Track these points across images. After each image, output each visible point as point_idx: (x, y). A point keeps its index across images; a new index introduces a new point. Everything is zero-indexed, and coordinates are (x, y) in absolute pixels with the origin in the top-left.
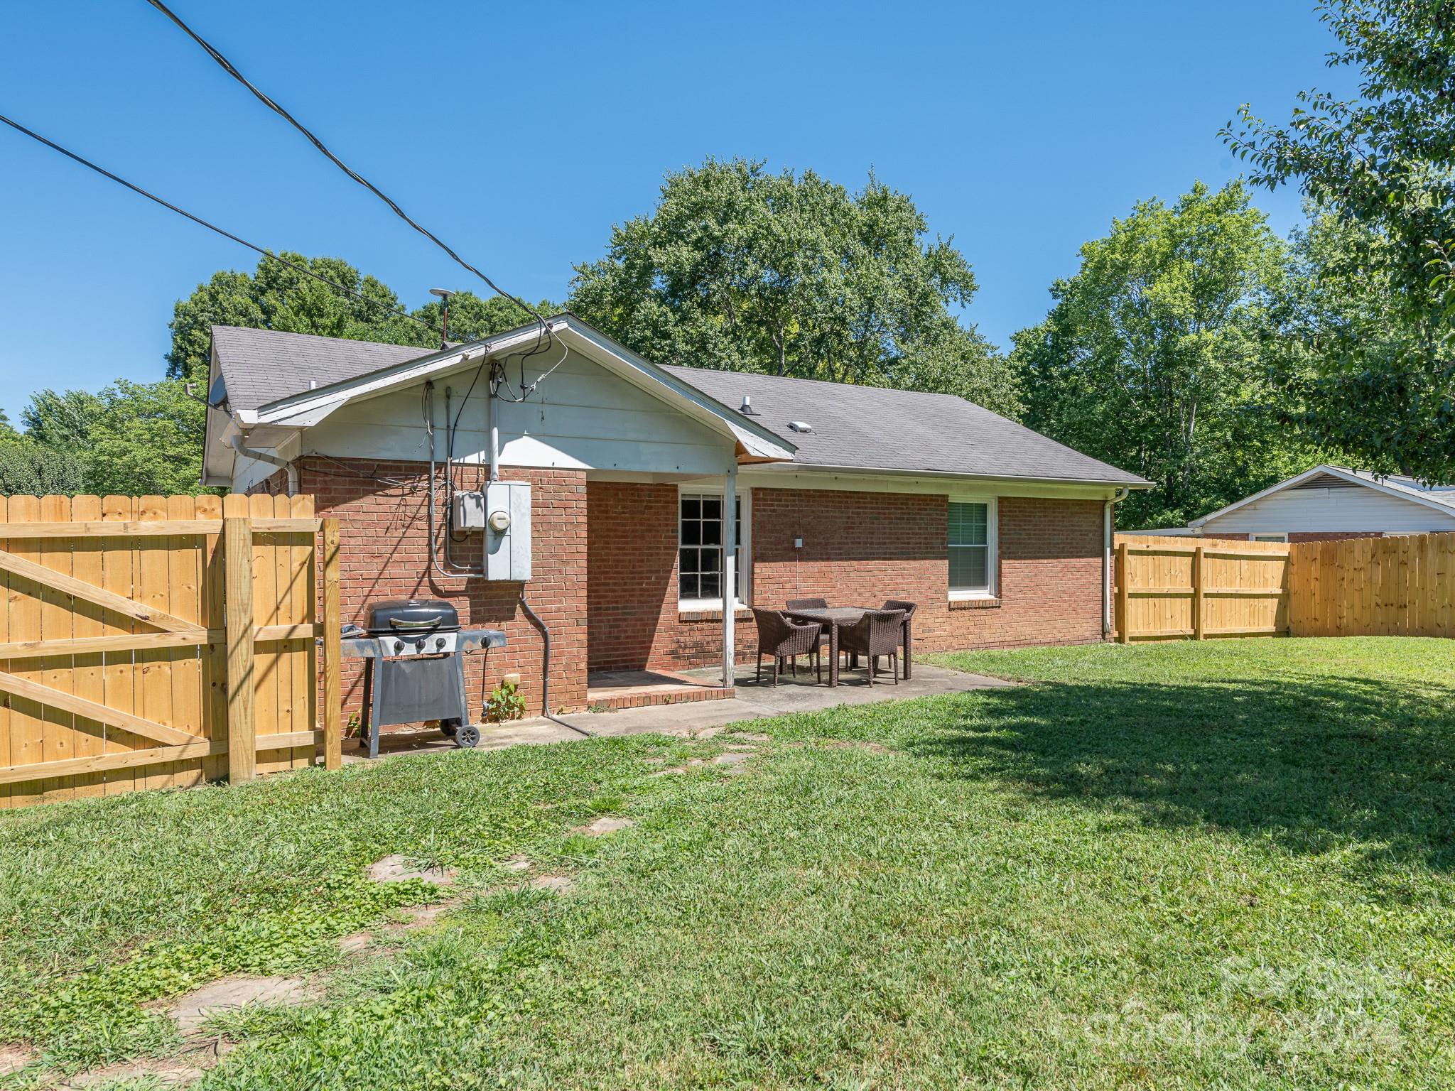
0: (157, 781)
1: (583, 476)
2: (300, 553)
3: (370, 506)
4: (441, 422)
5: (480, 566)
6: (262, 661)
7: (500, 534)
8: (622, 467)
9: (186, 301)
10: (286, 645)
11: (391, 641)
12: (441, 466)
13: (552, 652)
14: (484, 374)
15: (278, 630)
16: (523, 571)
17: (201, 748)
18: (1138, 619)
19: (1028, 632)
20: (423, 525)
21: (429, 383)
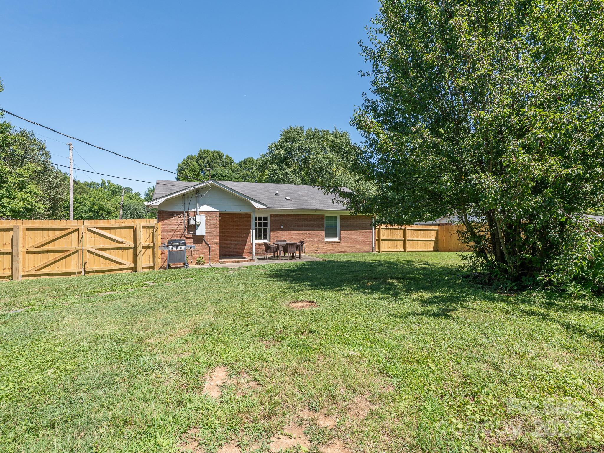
0: (125, 271)
1: (218, 213)
2: (151, 230)
3: (172, 221)
4: (186, 203)
5: (194, 232)
6: (144, 250)
7: (198, 226)
8: (227, 211)
9: (180, 163)
10: (148, 247)
11: (171, 247)
12: (186, 212)
13: (211, 250)
14: (195, 192)
15: (146, 244)
16: (204, 233)
17: (132, 266)
18: (385, 246)
19: (349, 249)
20: (183, 224)
21: (184, 195)
